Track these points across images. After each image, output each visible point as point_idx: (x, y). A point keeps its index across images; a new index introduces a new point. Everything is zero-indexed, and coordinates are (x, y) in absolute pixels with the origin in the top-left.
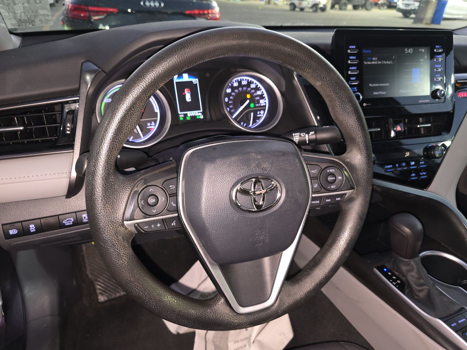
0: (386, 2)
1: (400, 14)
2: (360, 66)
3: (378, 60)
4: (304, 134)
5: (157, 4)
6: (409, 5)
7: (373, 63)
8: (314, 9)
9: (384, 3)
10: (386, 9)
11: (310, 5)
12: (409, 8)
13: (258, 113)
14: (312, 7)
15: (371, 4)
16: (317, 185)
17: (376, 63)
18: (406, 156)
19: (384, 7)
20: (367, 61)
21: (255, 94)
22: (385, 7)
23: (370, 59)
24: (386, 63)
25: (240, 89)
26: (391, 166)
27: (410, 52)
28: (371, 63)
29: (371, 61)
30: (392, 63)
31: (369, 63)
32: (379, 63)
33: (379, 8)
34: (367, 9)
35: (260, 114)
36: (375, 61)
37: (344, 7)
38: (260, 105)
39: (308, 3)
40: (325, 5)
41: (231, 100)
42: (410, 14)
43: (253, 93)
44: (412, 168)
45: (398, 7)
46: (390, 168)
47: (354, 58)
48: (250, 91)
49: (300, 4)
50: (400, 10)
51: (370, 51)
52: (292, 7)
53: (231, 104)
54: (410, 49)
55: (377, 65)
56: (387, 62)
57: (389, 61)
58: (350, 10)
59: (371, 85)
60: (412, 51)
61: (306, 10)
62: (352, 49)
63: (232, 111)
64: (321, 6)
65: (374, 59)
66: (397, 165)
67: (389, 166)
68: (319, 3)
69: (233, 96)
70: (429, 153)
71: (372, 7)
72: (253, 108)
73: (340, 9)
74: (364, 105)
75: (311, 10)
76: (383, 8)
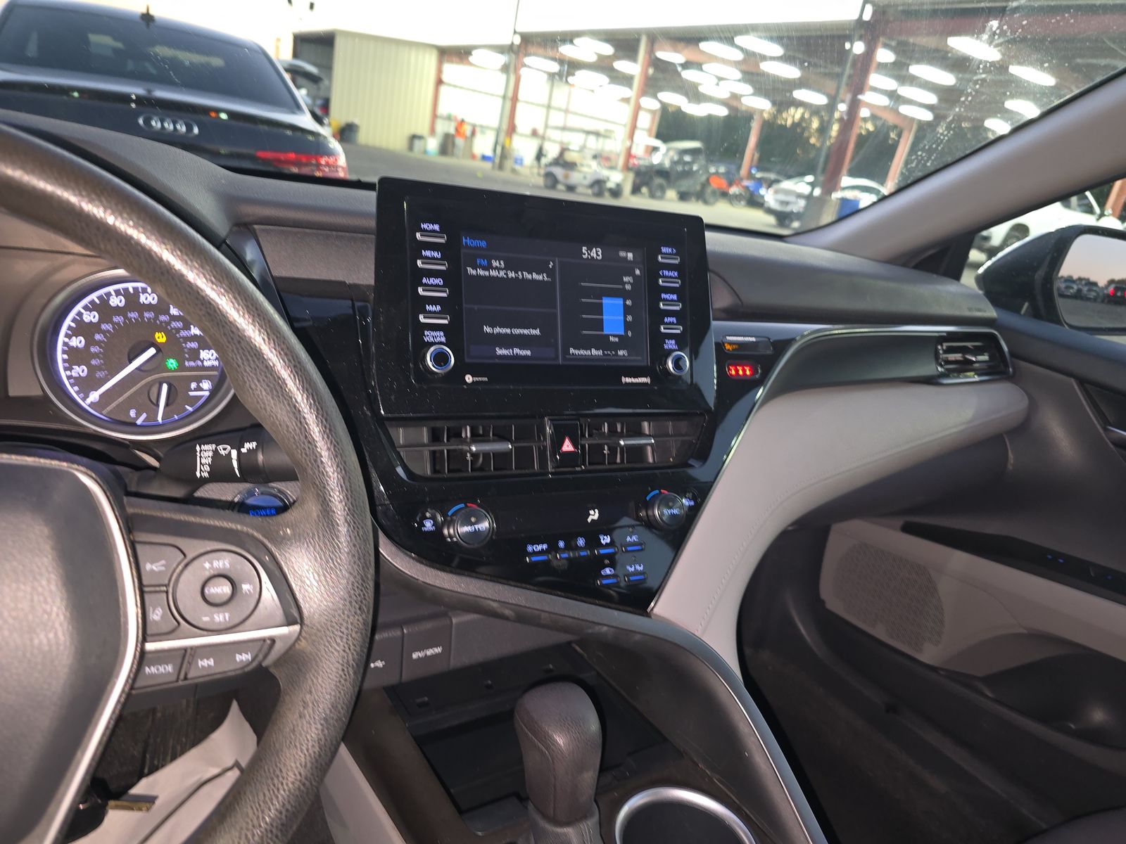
0: (743, 194)
1: (771, 220)
2: (453, 278)
3: (506, 268)
4: (225, 449)
5: (182, 128)
6: (787, 203)
7: (494, 273)
8: (596, 189)
9: (741, 194)
10: (745, 206)
11: (588, 182)
12: (788, 209)
13: (193, 385)
14: (592, 186)
15: (714, 193)
16: (159, 614)
17: (502, 274)
18: (589, 520)
19: (740, 201)
20: (475, 268)
21: (183, 333)
22: (743, 203)
23: (485, 263)
24: (529, 277)
25: (133, 315)
26: (545, 547)
27: (595, 256)
28: (487, 273)
29: (489, 267)
30: (546, 279)
31: (481, 272)
32: (512, 275)
33: (731, 203)
34: (706, 202)
35: (199, 389)
36: (498, 269)
37: (659, 194)
38: (200, 363)
39: (585, 178)
40: (618, 185)
41: (98, 343)
42: (792, 221)
43: (178, 330)
44: (603, 551)
45: (766, 205)
46: (542, 552)
47: (436, 255)
48: (168, 323)
49: (566, 177)
50: (770, 211)
51: (483, 244)
52: (550, 183)
53: (96, 356)
54: (594, 249)
55: (507, 280)
56: (534, 274)
57: (538, 273)
58: (671, 200)
59: (487, 329)
60: (600, 253)
61: (580, 190)
62: (429, 232)
63: (100, 374)
64: (611, 185)
65: (495, 263)
66: (561, 544)
67: (539, 548)
68: (605, 179)
69: (104, 332)
70: (650, 513)
71: (716, 200)
72: (176, 371)
73: (652, 196)
74: (467, 380)
75: (590, 191)
76: (738, 203)
